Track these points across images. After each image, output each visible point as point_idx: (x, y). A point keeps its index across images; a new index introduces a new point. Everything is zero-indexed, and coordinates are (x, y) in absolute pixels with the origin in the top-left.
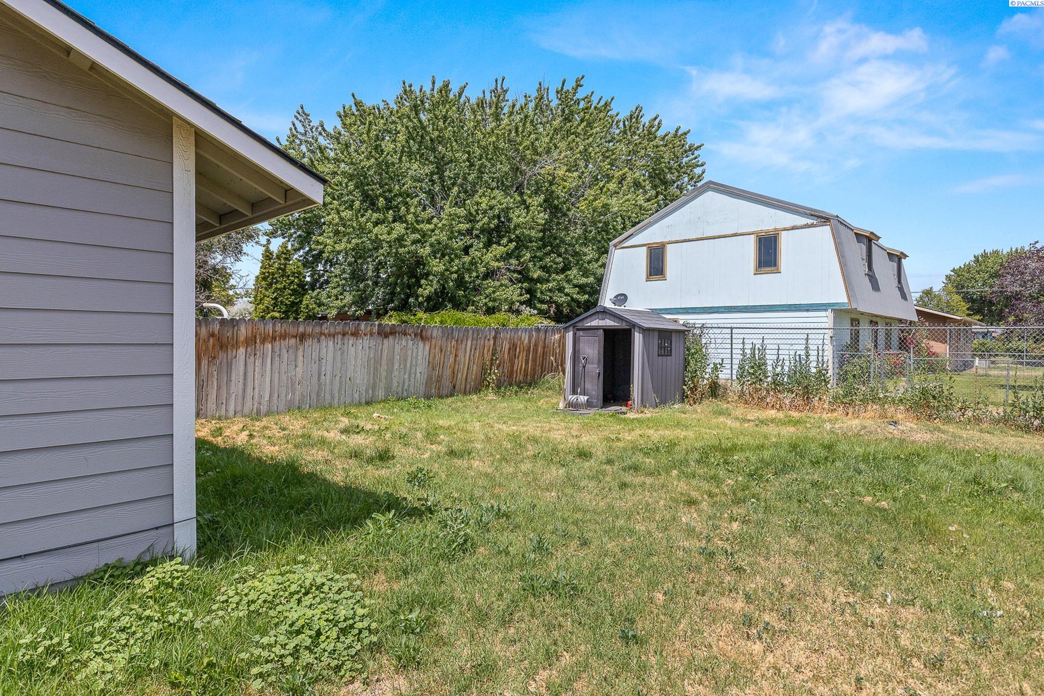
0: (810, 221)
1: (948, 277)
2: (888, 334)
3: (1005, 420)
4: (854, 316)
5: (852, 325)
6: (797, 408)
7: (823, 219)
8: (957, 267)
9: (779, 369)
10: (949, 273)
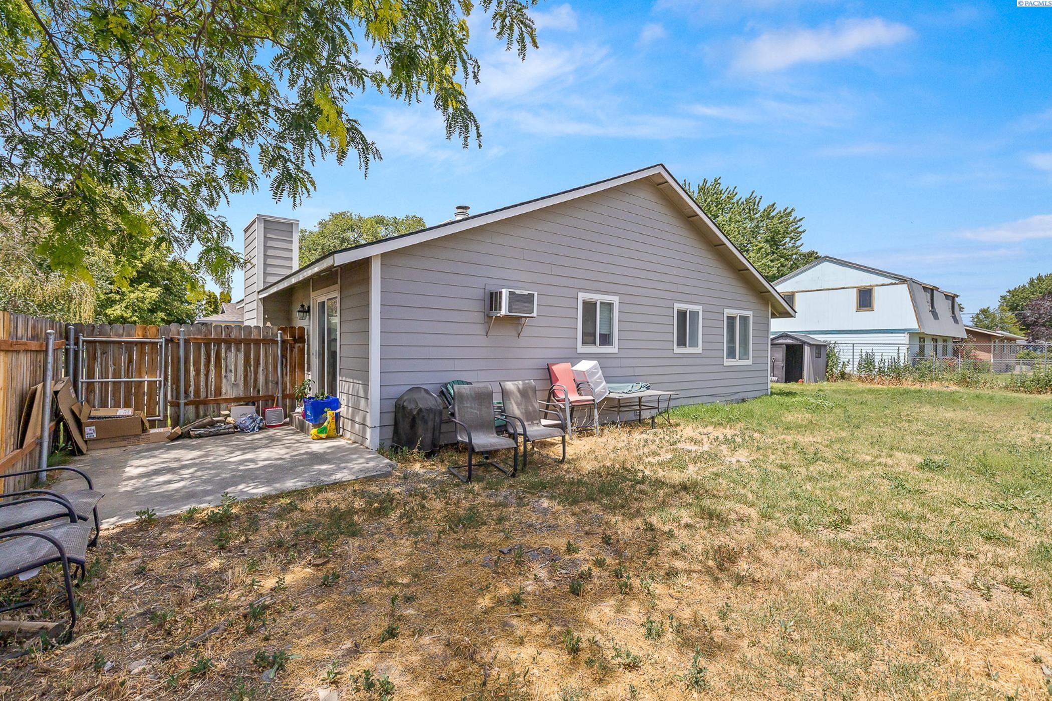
0: (894, 281)
1: (1003, 298)
2: (945, 348)
3: (1006, 388)
4: (921, 336)
5: (920, 342)
6: (893, 384)
7: (902, 280)
8: (1012, 289)
9: (882, 365)
10: (1004, 294)
